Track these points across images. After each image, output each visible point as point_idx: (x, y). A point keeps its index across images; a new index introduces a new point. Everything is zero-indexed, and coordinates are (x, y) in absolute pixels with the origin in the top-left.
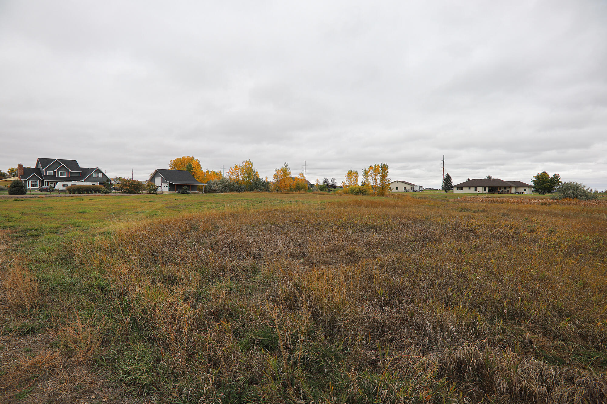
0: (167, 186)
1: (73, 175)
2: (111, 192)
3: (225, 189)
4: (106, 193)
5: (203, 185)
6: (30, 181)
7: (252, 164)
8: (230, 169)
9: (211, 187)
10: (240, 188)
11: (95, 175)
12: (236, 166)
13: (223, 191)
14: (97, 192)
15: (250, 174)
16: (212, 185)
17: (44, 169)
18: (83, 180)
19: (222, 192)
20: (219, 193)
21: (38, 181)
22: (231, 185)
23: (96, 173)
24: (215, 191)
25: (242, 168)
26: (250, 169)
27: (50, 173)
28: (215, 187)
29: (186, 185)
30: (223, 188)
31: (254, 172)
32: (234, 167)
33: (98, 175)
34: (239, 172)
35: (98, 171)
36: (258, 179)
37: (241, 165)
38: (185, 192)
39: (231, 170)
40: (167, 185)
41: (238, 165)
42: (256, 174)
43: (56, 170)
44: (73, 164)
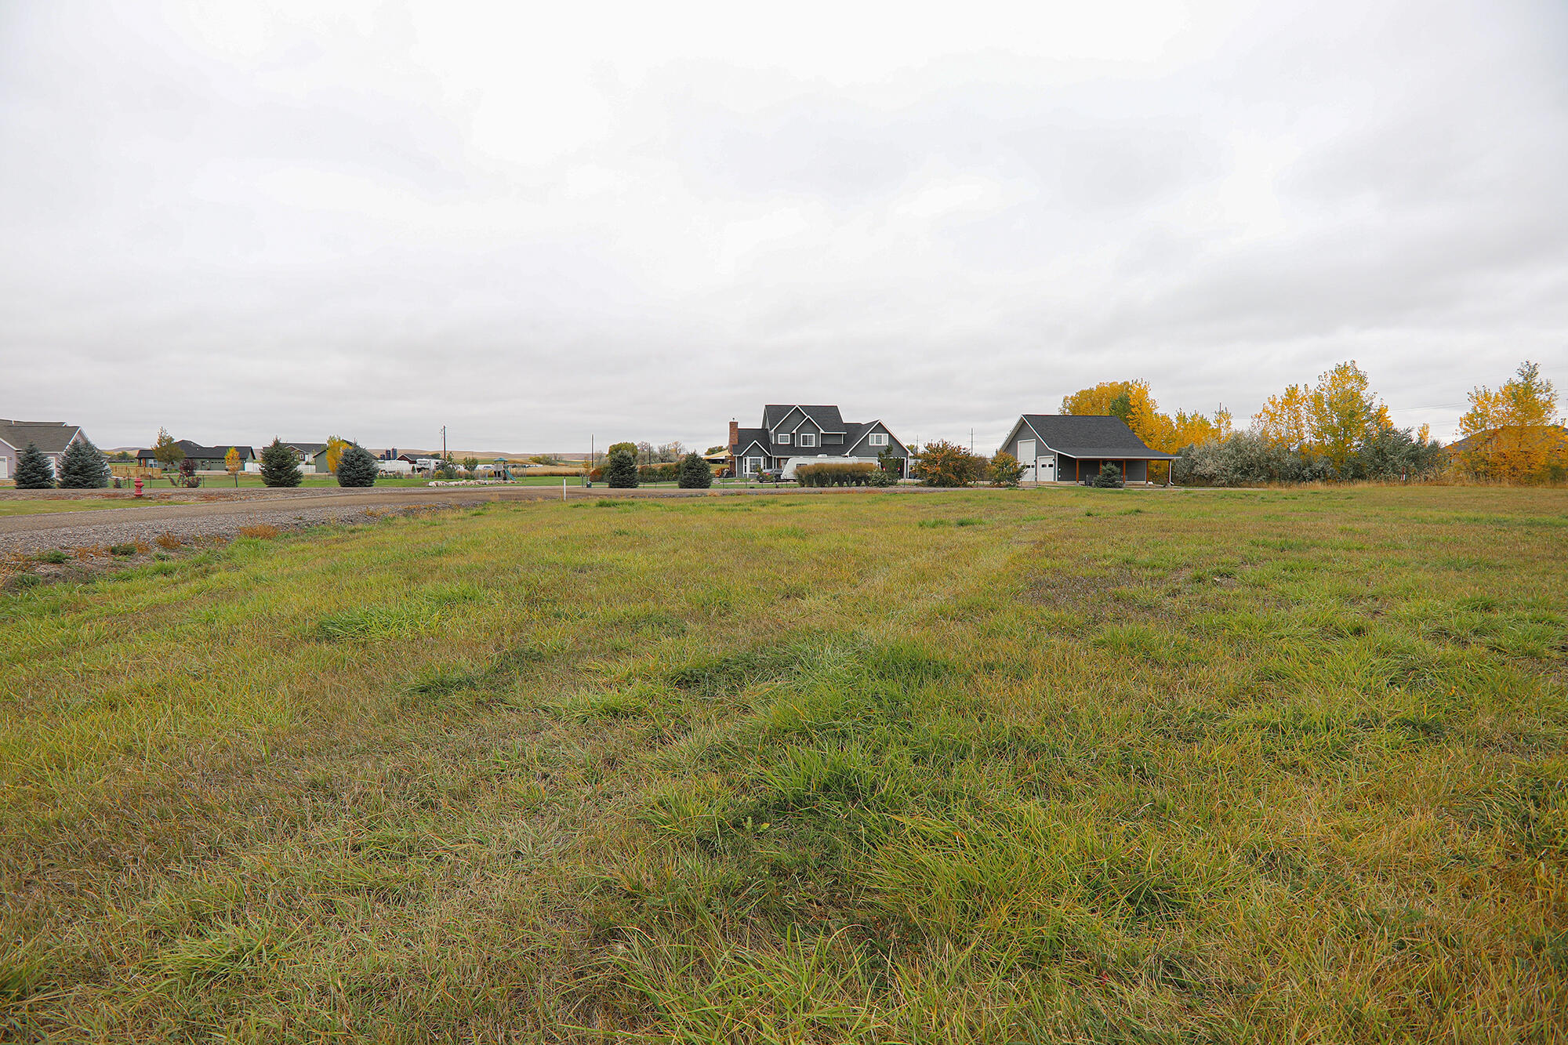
0: (1051, 466)
1: (829, 442)
2: (894, 484)
3: (1246, 473)
4: (882, 484)
5: (1170, 460)
6: (748, 458)
7: (1362, 380)
8: (1267, 404)
9: (1192, 468)
10: (1308, 469)
11: (873, 441)
12: (1292, 393)
13: (1237, 479)
14: (863, 483)
15: (1352, 415)
16: (1198, 460)
17: (773, 430)
18: (847, 454)
19: (1232, 484)
20: (1223, 485)
21: (762, 458)
22: (1269, 459)
23: (875, 434)
24: (1207, 480)
25: (1318, 398)
26: (1354, 397)
27: (784, 439)
28: (1209, 467)
29: (1114, 462)
30: (1236, 470)
31: (1369, 408)
32: (1280, 393)
33: (879, 440)
34: (1303, 412)
35: (880, 428)
36: (1388, 432)
37: (1312, 387)
38: (1109, 482)
39: (1271, 408)
40: (1053, 463)
41: (1301, 388)
42: (1380, 416)
43: (794, 431)
44: (828, 415)
